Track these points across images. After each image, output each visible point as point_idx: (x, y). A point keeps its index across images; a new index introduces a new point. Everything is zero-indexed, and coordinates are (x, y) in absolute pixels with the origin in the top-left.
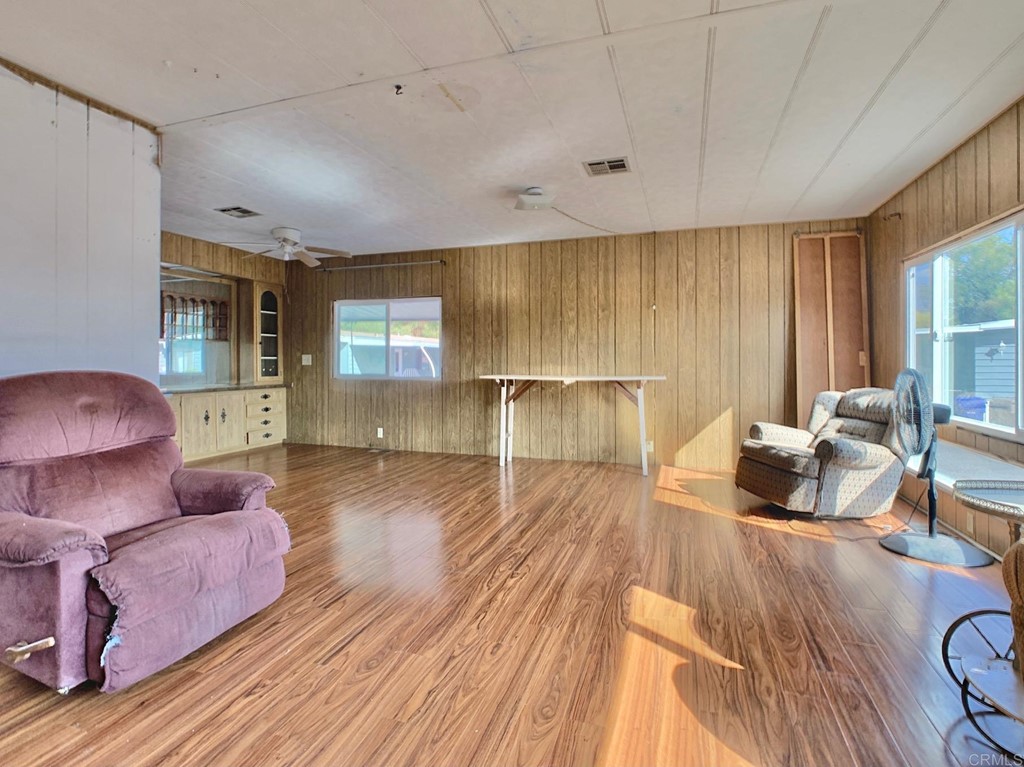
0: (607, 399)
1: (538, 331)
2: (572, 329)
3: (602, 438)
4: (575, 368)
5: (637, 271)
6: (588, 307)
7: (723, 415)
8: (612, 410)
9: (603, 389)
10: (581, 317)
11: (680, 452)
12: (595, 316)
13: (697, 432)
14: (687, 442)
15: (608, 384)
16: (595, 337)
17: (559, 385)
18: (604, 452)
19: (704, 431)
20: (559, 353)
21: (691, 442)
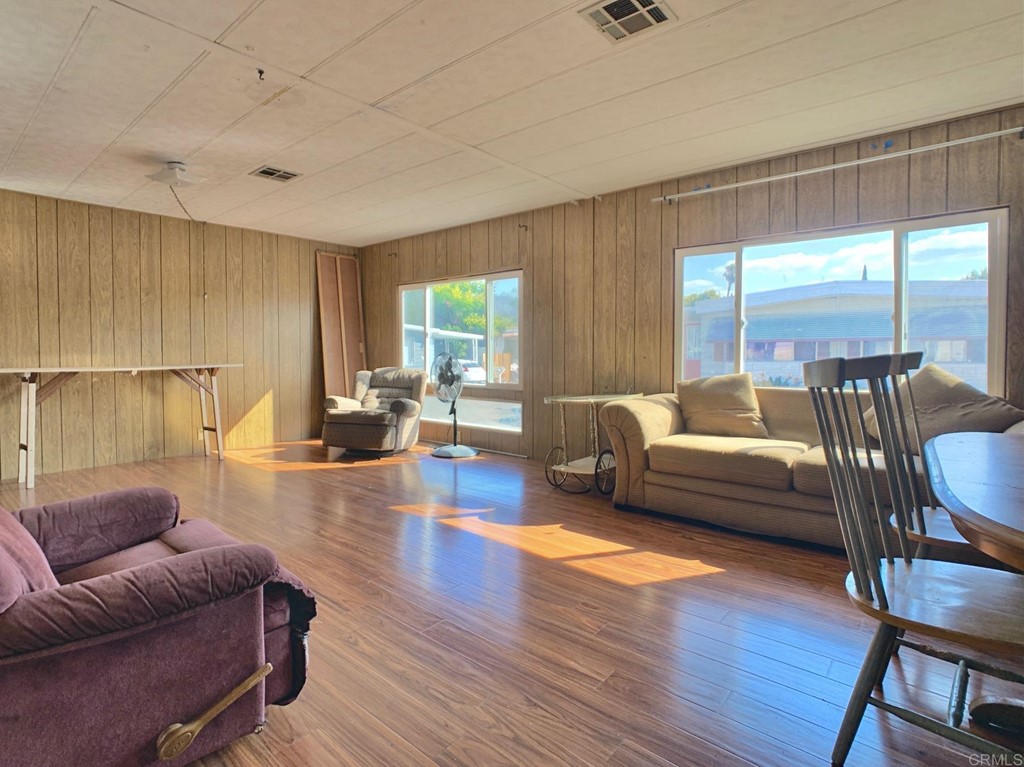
0: (153, 390)
1: (53, 311)
2: (106, 312)
3: (148, 434)
4: (111, 357)
5: (185, 257)
6: (127, 288)
7: (266, 396)
8: (159, 402)
9: (147, 381)
10: (117, 299)
11: (231, 433)
12: (137, 299)
13: (245, 413)
14: (236, 423)
15: (153, 373)
16: (138, 323)
17: (89, 378)
18: (150, 448)
19: (251, 413)
20: (87, 339)
21: (240, 423)
